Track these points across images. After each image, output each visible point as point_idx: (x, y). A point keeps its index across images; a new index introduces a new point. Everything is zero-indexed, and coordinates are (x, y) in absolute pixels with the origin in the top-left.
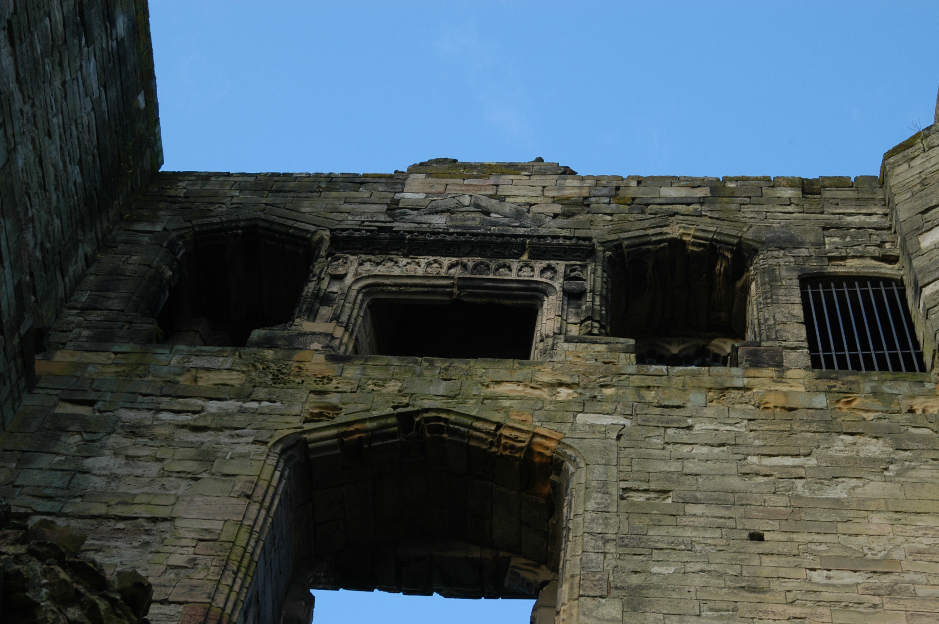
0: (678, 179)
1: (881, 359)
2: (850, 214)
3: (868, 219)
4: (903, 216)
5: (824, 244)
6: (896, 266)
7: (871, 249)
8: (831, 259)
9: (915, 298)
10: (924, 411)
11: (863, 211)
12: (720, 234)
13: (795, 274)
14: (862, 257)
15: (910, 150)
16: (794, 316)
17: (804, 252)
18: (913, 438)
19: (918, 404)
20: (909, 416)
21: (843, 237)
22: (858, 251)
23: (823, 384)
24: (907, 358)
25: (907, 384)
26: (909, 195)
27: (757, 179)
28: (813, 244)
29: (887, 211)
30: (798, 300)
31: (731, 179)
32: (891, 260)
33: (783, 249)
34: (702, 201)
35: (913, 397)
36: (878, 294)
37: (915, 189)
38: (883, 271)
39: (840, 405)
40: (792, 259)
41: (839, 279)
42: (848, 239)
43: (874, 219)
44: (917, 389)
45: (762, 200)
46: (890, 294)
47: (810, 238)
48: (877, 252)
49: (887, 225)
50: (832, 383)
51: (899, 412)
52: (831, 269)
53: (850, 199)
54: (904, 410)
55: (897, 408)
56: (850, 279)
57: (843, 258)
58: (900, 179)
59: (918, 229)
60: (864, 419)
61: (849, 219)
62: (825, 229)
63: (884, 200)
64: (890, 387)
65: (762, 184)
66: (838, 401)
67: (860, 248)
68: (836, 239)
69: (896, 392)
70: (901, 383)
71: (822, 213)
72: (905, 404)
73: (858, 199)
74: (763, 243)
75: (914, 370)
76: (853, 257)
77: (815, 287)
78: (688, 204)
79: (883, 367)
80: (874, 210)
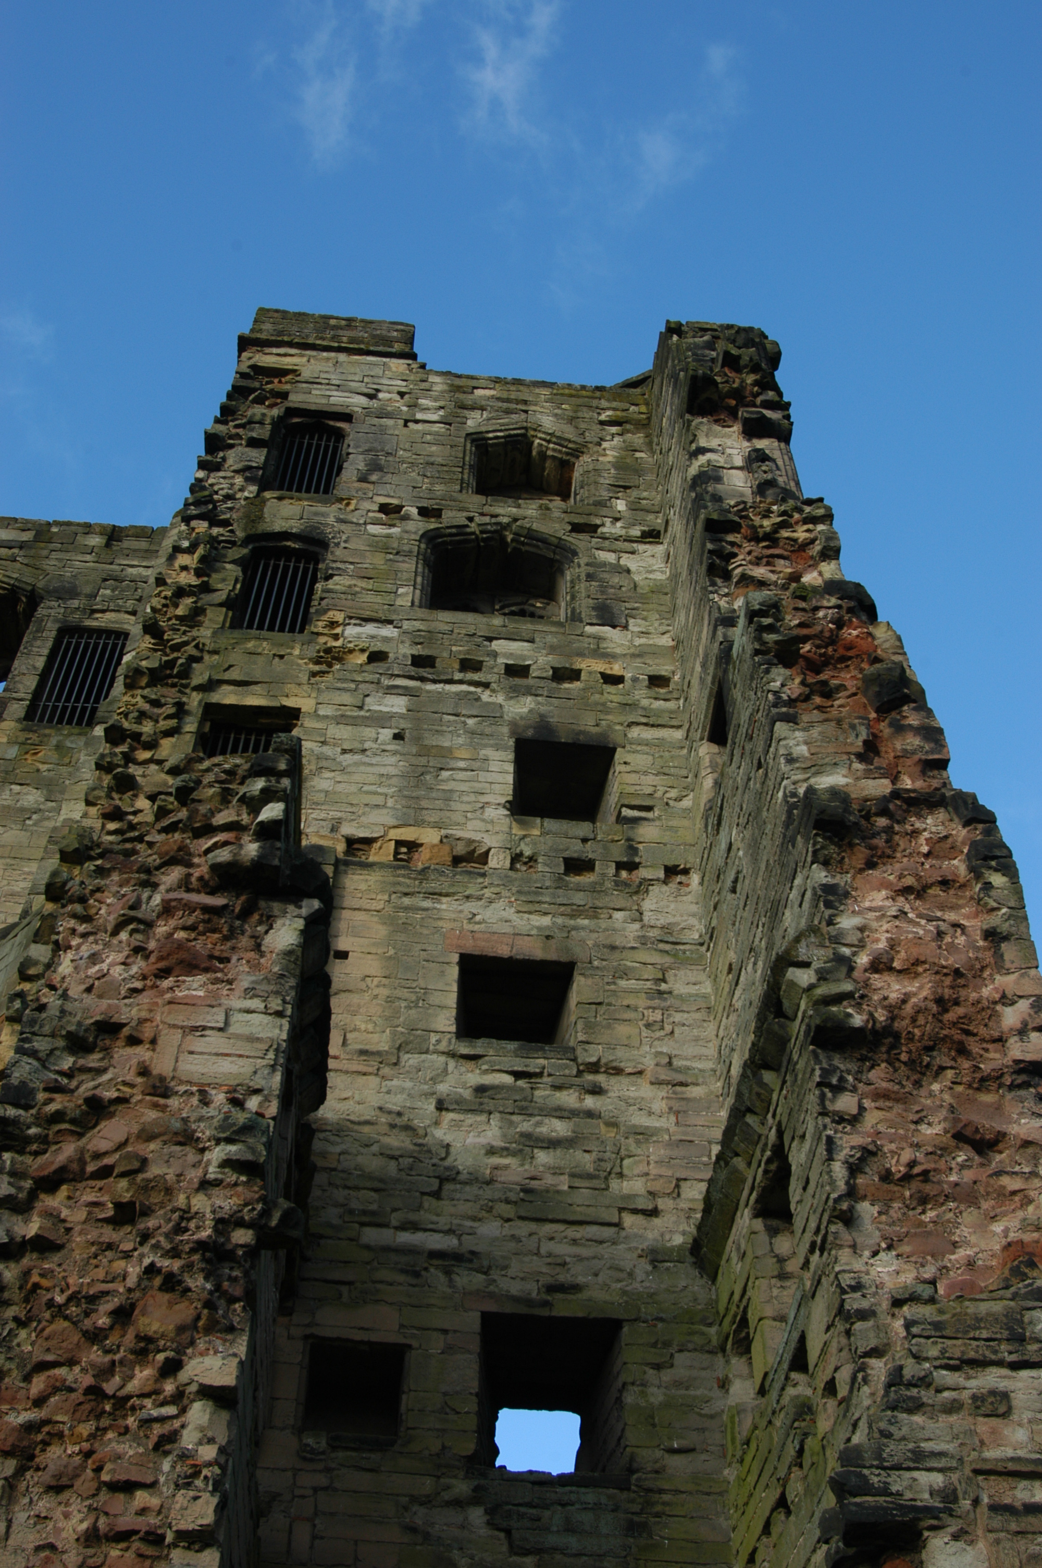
0: (15, 520)
2: (133, 566)
3: (144, 571)
5: (96, 596)
7: (130, 602)
8: (93, 611)
11: (144, 564)
12: (20, 581)
13: (58, 626)
14: (118, 611)
16: (35, 667)
17: (75, 604)
20: (73, 768)
21: (115, 589)
22: (118, 605)
23: (22, 736)
25: (86, 739)
27: (79, 525)
28: (87, 596)
30: (46, 652)
31: (57, 523)
32: (133, 613)
33: (59, 598)
34: (22, 546)
39: (27, 756)
40: (62, 610)
42: (117, 592)
43: (149, 572)
45: (71, 547)
47: (88, 590)
50: (30, 735)
51: (67, 765)
52: (88, 622)
53: (142, 550)
54: (72, 763)
55: (68, 761)
56: (101, 633)
57: (103, 611)
60: (38, 770)
61: (129, 571)
62: (105, 580)
64: (72, 742)
65: (80, 530)
66: (27, 753)
68: (108, 591)
69: (74, 746)
70: (82, 738)
71: (111, 563)
72: (75, 758)
73: (149, 550)
74: (48, 592)
76: (112, 611)
78: (10, 548)
80: (153, 563)
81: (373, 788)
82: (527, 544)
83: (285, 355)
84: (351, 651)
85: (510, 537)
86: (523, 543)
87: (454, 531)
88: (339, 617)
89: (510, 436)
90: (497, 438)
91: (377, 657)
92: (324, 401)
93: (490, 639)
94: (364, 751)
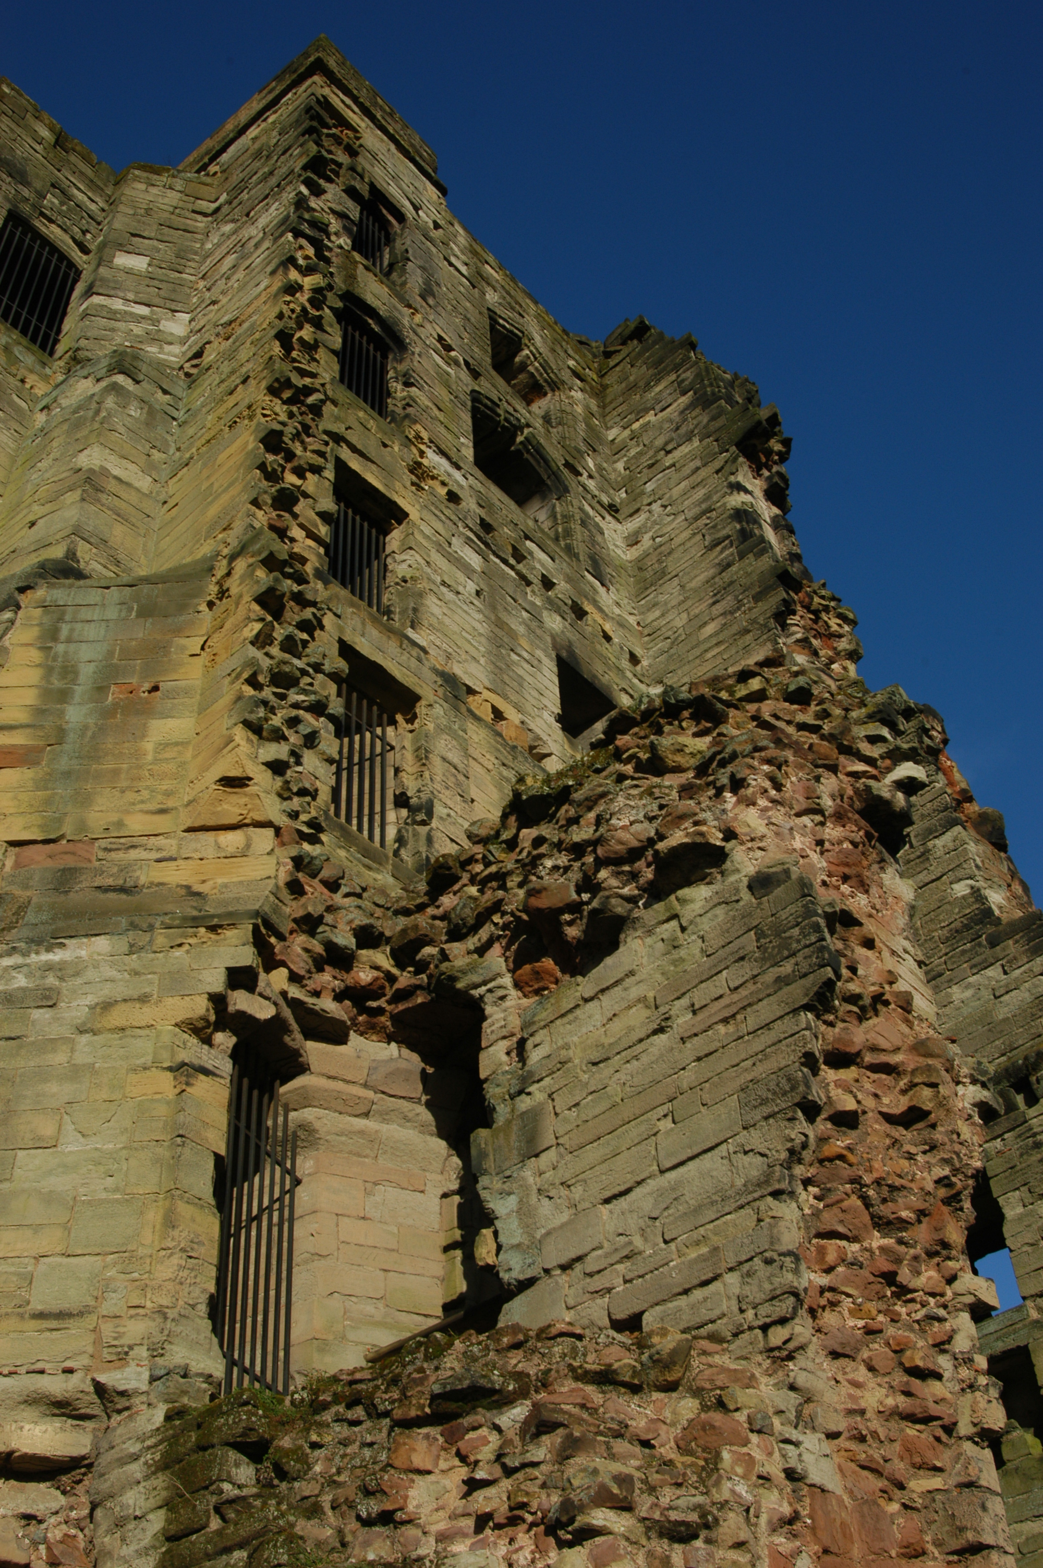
1: (27, 323)
2: (79, 189)
3: (88, 203)
4: (117, 225)
5: (45, 198)
6: (85, 257)
7: (76, 229)
8: (42, 214)
9: (82, 296)
10: (32, 387)
13: (8, 206)
14: (65, 231)
15: (156, 177)
17: (26, 192)
18: (12, 404)
19: (31, 379)
20: (19, 384)
21: (62, 204)
22: (65, 223)
24: (46, 337)
25: (33, 358)
26: (131, 212)
28: (37, 192)
29: (106, 208)
32: (85, 250)
33: (12, 177)
35: (31, 371)
36: (57, 268)
37: (139, 211)
38: (73, 254)
40: (13, 191)
41: (37, 235)
42: (64, 208)
43: (93, 207)
44: (38, 367)
45: (22, 122)
46: (66, 275)
47: (38, 184)
48: (79, 236)
49: (99, 219)
51: (14, 376)
52: (37, 223)
53: (87, 177)
54: (19, 377)
55: (15, 372)
56: (46, 242)
57: (51, 221)
58: (133, 193)
59: (121, 245)
61: (76, 192)
62: (53, 186)
63: (110, 197)
64: (20, 352)
67: (68, 223)
68: (56, 201)
69: (21, 358)
70: (30, 354)
71: (59, 171)
72: (22, 372)
73: (92, 181)
75: (44, 350)
76: (59, 226)
77: (15, 227)
79: (24, 332)
80: (97, 199)
81: (469, 637)
82: (531, 454)
83: (348, 107)
84: (433, 478)
85: (520, 439)
86: (528, 451)
87: (489, 403)
88: (425, 435)
89: (512, 332)
90: (503, 327)
91: (453, 497)
92: (385, 185)
93: (527, 537)
94: (458, 593)
